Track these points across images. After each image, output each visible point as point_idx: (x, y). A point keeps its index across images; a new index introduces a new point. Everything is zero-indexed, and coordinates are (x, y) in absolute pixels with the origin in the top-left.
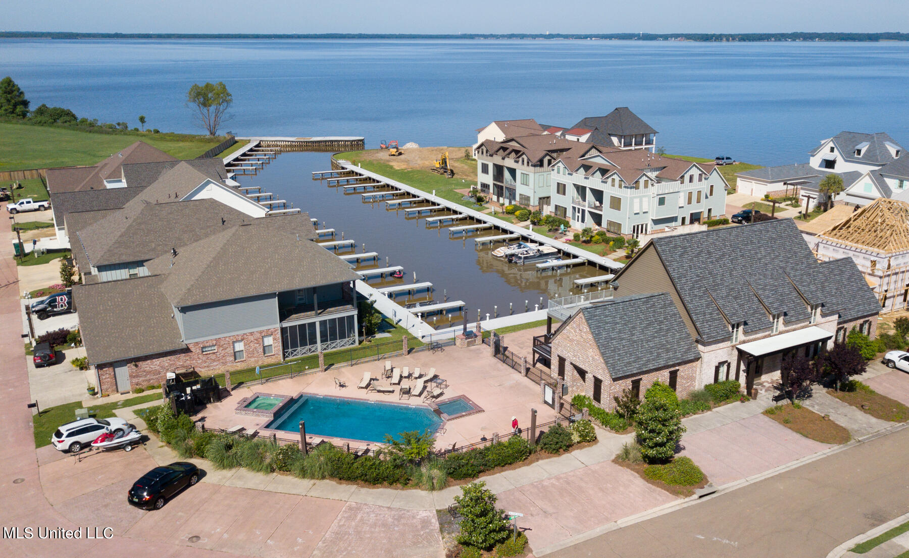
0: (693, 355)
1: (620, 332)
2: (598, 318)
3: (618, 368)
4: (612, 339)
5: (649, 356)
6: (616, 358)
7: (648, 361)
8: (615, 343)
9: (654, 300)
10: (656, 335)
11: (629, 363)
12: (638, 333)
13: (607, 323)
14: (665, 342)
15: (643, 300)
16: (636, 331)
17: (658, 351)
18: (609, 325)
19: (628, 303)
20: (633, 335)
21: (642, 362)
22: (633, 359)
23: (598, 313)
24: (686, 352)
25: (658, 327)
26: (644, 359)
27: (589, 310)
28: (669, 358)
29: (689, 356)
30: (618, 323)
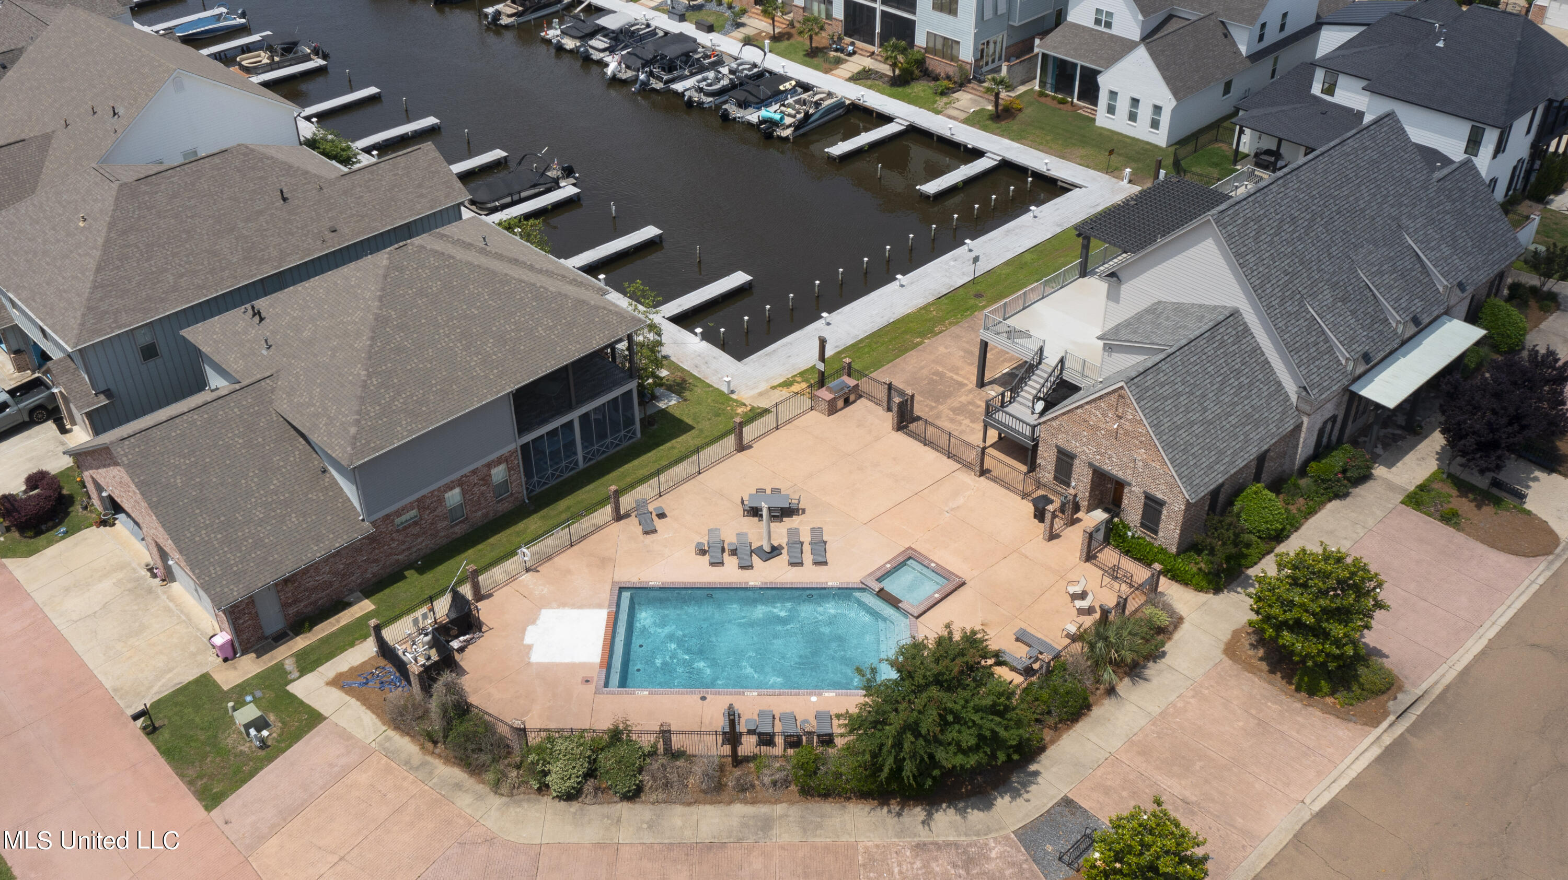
0: (1292, 422)
1: (1187, 411)
2: (1151, 392)
3: (1197, 481)
4: (1179, 428)
5: (1234, 443)
6: (1192, 463)
7: (1235, 454)
8: (1184, 435)
9: (1221, 330)
10: (1236, 399)
11: (1210, 467)
12: (1212, 405)
13: (1165, 398)
14: (1250, 410)
15: (1206, 335)
16: (1208, 402)
17: (1245, 430)
18: (1169, 402)
19: (1186, 348)
20: (1205, 410)
21: (1227, 459)
22: (1214, 458)
23: (1149, 383)
24: (1281, 420)
25: (1237, 383)
26: (1229, 452)
27: (1136, 380)
28: (1262, 440)
29: (1286, 426)
30: (1179, 395)
